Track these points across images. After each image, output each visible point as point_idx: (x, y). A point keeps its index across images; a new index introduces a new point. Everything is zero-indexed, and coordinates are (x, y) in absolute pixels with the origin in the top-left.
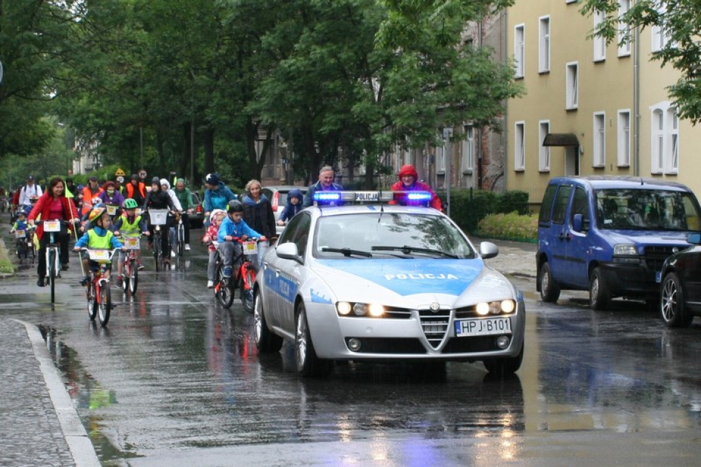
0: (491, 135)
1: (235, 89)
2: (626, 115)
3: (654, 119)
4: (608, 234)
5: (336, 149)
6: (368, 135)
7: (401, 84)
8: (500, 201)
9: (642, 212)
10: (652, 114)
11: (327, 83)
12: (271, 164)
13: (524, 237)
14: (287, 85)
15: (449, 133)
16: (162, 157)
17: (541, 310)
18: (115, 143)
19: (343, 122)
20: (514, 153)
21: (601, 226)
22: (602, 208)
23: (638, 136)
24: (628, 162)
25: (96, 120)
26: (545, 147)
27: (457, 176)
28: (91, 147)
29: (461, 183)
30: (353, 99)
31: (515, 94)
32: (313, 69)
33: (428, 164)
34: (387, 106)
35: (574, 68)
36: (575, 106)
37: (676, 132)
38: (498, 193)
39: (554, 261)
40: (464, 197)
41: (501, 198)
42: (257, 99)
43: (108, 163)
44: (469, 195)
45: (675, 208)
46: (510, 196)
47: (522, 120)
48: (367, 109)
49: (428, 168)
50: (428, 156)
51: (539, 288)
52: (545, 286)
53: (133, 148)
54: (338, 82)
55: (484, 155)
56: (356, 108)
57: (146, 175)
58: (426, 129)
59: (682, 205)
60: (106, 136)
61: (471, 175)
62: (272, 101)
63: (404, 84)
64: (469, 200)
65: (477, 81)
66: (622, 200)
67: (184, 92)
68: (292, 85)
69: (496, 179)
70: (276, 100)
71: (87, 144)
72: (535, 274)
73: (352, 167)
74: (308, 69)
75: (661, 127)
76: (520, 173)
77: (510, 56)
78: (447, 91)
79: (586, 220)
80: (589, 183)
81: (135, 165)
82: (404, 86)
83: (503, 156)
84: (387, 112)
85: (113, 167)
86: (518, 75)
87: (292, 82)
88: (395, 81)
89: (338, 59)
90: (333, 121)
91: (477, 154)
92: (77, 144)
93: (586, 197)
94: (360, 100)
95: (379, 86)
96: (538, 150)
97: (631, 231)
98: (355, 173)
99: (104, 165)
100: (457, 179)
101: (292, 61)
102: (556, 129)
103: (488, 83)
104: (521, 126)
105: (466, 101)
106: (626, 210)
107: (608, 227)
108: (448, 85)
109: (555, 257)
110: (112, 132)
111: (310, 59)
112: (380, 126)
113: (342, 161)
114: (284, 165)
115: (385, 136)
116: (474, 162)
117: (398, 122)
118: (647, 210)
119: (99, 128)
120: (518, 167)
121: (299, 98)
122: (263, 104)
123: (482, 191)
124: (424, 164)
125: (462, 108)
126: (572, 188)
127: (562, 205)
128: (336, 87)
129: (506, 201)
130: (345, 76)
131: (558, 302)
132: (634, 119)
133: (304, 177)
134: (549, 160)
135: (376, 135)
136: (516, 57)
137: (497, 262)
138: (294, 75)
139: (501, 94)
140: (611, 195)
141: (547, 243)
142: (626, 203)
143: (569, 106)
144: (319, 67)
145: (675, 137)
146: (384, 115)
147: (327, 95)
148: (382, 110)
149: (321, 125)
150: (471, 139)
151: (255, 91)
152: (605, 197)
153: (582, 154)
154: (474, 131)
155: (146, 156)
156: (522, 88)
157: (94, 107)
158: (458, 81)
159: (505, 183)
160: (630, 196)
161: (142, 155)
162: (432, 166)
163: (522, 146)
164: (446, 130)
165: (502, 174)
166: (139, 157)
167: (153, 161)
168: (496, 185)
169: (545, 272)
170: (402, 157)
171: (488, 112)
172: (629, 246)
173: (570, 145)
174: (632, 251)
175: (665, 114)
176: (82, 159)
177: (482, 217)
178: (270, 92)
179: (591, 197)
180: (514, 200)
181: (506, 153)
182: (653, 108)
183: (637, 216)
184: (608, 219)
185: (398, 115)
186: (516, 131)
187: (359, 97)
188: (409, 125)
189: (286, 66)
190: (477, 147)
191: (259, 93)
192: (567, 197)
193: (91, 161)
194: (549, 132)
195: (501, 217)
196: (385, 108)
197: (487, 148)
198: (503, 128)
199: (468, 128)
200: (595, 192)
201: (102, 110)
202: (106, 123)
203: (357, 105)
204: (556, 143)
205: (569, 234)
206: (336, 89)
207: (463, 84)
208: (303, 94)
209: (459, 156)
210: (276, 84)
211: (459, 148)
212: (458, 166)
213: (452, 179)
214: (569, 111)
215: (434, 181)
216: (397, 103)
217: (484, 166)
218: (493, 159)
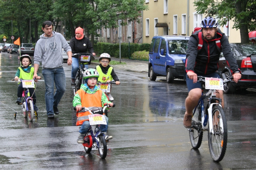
0: (137, 23)
1: (45, 6)
2: (185, 16)
4: (173, 56)
6: (92, 23)
7: (104, 4)
8: (140, 47)
9: (185, 48)
10: (194, 16)
11: (77, 4)
14: (62, 4)
15: (120, 22)
16: (20, 31)
17: (149, 83)
18: (2, 26)
19: (83, 18)
20: (145, 30)
21: (171, 53)
22: (171, 47)
23: (189, 24)
24: (185, 33)
26: (156, 28)
27: (126, 38)
29: (127, 41)
30: (86, 10)
31: (145, 9)
33: (115, 34)
36: (167, 13)
38: (140, 44)
39: (154, 66)
40: (127, 45)
41: (140, 46)
42: (52, 10)
44: (129, 45)
46: (144, 45)
47: (148, 18)
48: (92, 13)
49: (115, 35)
50: (115, 31)
51: (149, 76)
52: (151, 75)
53: (9, 28)
54: (81, 4)
55: (135, 31)
56: (87, 13)
57: (14, 38)
58: (112, 21)
61: (130, 38)
62: (57, 10)
63: (105, 4)
64: (129, 46)
65: (131, 4)
66: (179, 44)
67: (26, 7)
68: (64, 5)
69: (139, 39)
70: (58, 10)
72: (148, 71)
75: (197, 20)
76: (147, 37)
78: (120, 7)
79: (165, 51)
80: (166, 38)
81: (10, 34)
82: (105, 5)
83: (142, 31)
84: (99, 14)
85: (2, 35)
86: (147, 2)
87: (64, 3)
88: (102, 3)
90: (79, 17)
91: (133, 30)
93: (165, 43)
94: (89, 10)
95: (96, 5)
96: (154, 29)
97: (182, 55)
100: (126, 39)
102: (160, 21)
103: (135, 4)
104: (148, 20)
106: (180, 48)
107: (173, 53)
108: (121, 5)
109: (155, 64)
112: (96, 19)
114: (64, 35)
115: (98, 23)
116: (132, 33)
117: (103, 18)
120: (147, 35)
121: (67, 9)
122: (54, 12)
123: (134, 43)
124: (114, 34)
125: (126, 14)
126: (161, 40)
127: (157, 46)
128: (80, 5)
129: (143, 47)
130: (84, 1)
131: (156, 80)
132: (187, 17)
134: (157, 32)
135: (94, 23)
137: (137, 68)
140: (175, 42)
141: (152, 60)
142: (180, 45)
143: (165, 13)
146: (98, 16)
148: (97, 14)
149: (75, 19)
150: (131, 25)
151: (51, 7)
152: (173, 43)
153: (169, 30)
154: (131, 22)
155: (14, 31)
156: (147, 7)
159: (142, 41)
160: (181, 43)
162: (117, 35)
163: (148, 27)
164: (119, 21)
165: (141, 38)
166: (11, 32)
167: (17, 33)
168: (139, 41)
169: (151, 70)
170: (106, 31)
172: (180, 60)
173: (165, 27)
174: (181, 62)
175: (198, 16)
177: (133, 52)
178: (56, 7)
179: (167, 43)
181: (142, 30)
182: (194, 13)
183: (184, 50)
184: (173, 51)
185: (102, 16)
186: (146, 22)
187: (88, 9)
188: (107, 20)
190: (133, 28)
191: (52, 7)
192: (159, 43)
194: (158, 22)
195: (140, 52)
196: (98, 13)
197: (136, 28)
199: (129, 21)
200: (169, 41)
203: (88, 12)
204: (160, 26)
205: (159, 56)
206: (80, 6)
207: (126, 5)
208: (68, 8)
209: (126, 31)
210: (58, 4)
211: (126, 28)
212: (126, 34)
213: (124, 40)
214: (165, 15)
215: (117, 40)
216: (102, 11)
217: (135, 35)
218: (138, 32)
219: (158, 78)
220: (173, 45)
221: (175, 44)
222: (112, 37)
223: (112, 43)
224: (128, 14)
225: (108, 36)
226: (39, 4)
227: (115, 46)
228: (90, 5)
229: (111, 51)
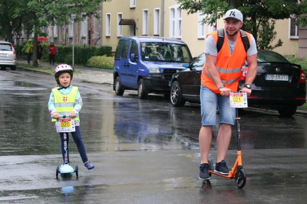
0: (94, 19)
2: (158, 11)
3: (171, 13)
4: (147, 63)
5: (20, 25)
6: (36, 18)
8: (98, 51)
9: (163, 53)
10: (170, 11)
13: (109, 67)
17: (115, 99)
20: (105, 28)
21: (144, 59)
23: (163, 21)
24: (158, 33)
26: (120, 25)
29: (80, 42)
33: (65, 33)
36: (134, 6)
37: (181, 19)
38: (97, 47)
39: (121, 76)
40: (81, 48)
41: (99, 49)
44: (84, 47)
45: (178, 52)
46: (103, 48)
47: (109, 12)
48: (36, 5)
49: (65, 35)
51: (114, 89)
52: (117, 88)
55: (91, 29)
56: (29, 4)
58: (63, 15)
59: (182, 50)
61: (85, 38)
64: (84, 49)
66: (154, 48)
69: (97, 40)
72: (113, 83)
73: (28, 33)
75: (174, 17)
76: (108, 37)
79: (136, 57)
80: (138, 39)
83: (100, 29)
91: (88, 28)
93: (137, 45)
96: (116, 27)
97: (158, 62)
98: (30, 37)
100: (79, 40)
102: (125, 17)
104: (109, 15)
105: (83, 2)
106: (156, 52)
109: (122, 74)
113: (24, 31)
115: (43, 19)
116: (87, 32)
117: (51, 12)
118: (165, 52)
120: (107, 35)
123: (90, 46)
124: (63, 33)
125: (80, 6)
126: (130, 42)
127: (126, 49)
129: (102, 50)
131: (123, 95)
132: (161, 12)
133: (5, 38)
134: (122, 31)
135: (40, 18)
137: (96, 78)
140: (149, 45)
141: (118, 68)
142: (156, 49)
143: (132, 6)
145: (180, 21)
146: (43, 8)
150: (86, 21)
153: (137, 29)
154: (87, 18)
159: (101, 42)
160: (158, 46)
162: (67, 34)
163: (109, 25)
164: (72, 15)
165: (100, 38)
168: (97, 43)
169: (118, 81)
170: (53, 29)
171: (93, 9)
172: (157, 69)
173: (132, 25)
174: (158, 71)
175: (176, 10)
177: (90, 57)
179: (139, 46)
180: (105, 50)
181: (101, 28)
182: (170, 8)
183: (161, 55)
184: (147, 56)
185: (51, 9)
186: (107, 17)
190: (88, 25)
192: (128, 46)
195: (99, 58)
196: (44, 5)
197: (93, 26)
198: (100, 16)
199: (84, 16)
200: (141, 43)
204: (125, 24)
205: (129, 63)
209: (79, 29)
211: (79, 25)
212: (79, 34)
213: (76, 40)
214: (131, 9)
215: (68, 41)
217: (91, 34)
218: (96, 31)
219: (126, 92)
220: (146, 48)
221: (150, 48)
222: (60, 37)
223: (61, 45)
224: (84, 7)
225: (56, 35)
227: (65, 48)
229: (59, 55)
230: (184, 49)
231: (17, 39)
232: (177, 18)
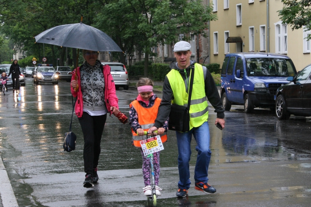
0: (202, 38)
2: (264, 28)
3: (276, 29)
4: (252, 79)
5: (132, 46)
6: (146, 38)
7: (160, 15)
9: (268, 69)
10: (275, 27)
11: (126, 15)
12: (104, 54)
13: (217, 84)
14: (108, 16)
15: (182, 36)
16: (53, 51)
18: (31, 45)
19: (135, 33)
20: (213, 47)
21: (249, 75)
22: (249, 67)
23: (269, 37)
24: (265, 49)
25: (22, 35)
26: (227, 43)
28: (21, 48)
30: (139, 22)
31: (213, 19)
32: (120, 8)
34: (154, 25)
35: (240, 7)
36: (241, 24)
37: (286, 35)
38: (206, 65)
43: (29, 55)
45: (283, 66)
46: (211, 66)
47: (217, 31)
48: (145, 26)
53: (39, 48)
54: (132, 15)
55: (200, 48)
56: (140, 26)
57: (46, 60)
58: (172, 35)
59: (286, 65)
60: (27, 42)
61: (194, 57)
62: (101, 23)
63: (162, 14)
65: (195, 13)
66: (259, 63)
69: (206, 59)
71: (19, 47)
73: (140, 54)
74: (117, 9)
75: (279, 33)
76: (216, 55)
77: (210, 2)
78: (181, 18)
79: (242, 73)
80: (243, 56)
81: (41, 56)
83: (208, 48)
84: (154, 28)
85: (31, 57)
86: (214, 10)
87: (110, 15)
88: (158, 13)
89: (131, 4)
90: (129, 32)
91: (197, 47)
92: (15, 47)
93: (242, 62)
94: (141, 22)
95: (150, 15)
96: (224, 45)
97: (263, 77)
98: (142, 57)
99: (27, 56)
101: (110, 5)
102: (232, 35)
103: (200, 14)
104: (216, 34)
105: (190, 22)
106: (261, 67)
107: (252, 75)
108: (182, 15)
109: (229, 90)
110: (30, 41)
111: (119, 4)
112: (151, 34)
113: (136, 52)
114: (109, 54)
115: (153, 39)
116: (195, 51)
117: (159, 32)
118: (270, 67)
119: (24, 39)
120: (215, 53)
121: (114, 22)
122: (97, 25)
125: (189, 26)
126: (236, 58)
127: (231, 66)
128: (130, 16)
129: (210, 68)
130: (135, 12)
131: (230, 110)
132: (267, 29)
133: (118, 60)
134: (228, 49)
135: (149, 38)
136: (213, 3)
138: (111, 11)
139: (206, 19)
140: (254, 61)
142: (261, 65)
143: (238, 24)
144: (123, 8)
145: (286, 37)
146: (153, 29)
147: (127, 20)
148: (152, 27)
149: (125, 34)
150: (194, 41)
151: (93, 19)
152: (251, 62)
153: (244, 46)
154: (195, 37)
155: (46, 52)
156: (216, 17)
157: (21, 29)
158: (187, 14)
159: (209, 60)
160: (263, 62)
161: (44, 51)
163: (217, 43)
164: (180, 35)
165: (208, 56)
166: (43, 52)
167: (50, 54)
168: (205, 61)
169: (224, 97)
170: (163, 49)
171: (200, 28)
172: (262, 84)
173: (238, 42)
174: (263, 86)
175: (281, 27)
176: (17, 54)
178: (100, 20)
179: (244, 62)
180: (213, 68)
181: (209, 46)
182: (276, 24)
183: (266, 70)
184: (252, 72)
185: (160, 29)
186: (214, 36)
187: (141, 20)
188: (165, 34)
189: (108, 7)
190: (197, 44)
191: (95, 20)
192: (233, 63)
193: (22, 55)
194: (229, 36)
196: (153, 26)
197: (201, 45)
198: (207, 35)
199: (192, 35)
200: (246, 59)
201: (25, 30)
202: (27, 36)
203: (141, 24)
204: (232, 41)
205: (235, 79)
206: (131, 18)
207: (189, 14)
208: (115, 20)
210: (103, 16)
214: (238, 27)
216: (159, 24)
217: (200, 53)
218: (204, 49)
219: (233, 108)
220: (251, 64)
221: (255, 64)
222: (170, 56)
224: (192, 26)
225: (166, 55)
226: (78, 16)
228: (142, 16)
230: (288, 63)
231: (130, 60)
232: (283, 34)
